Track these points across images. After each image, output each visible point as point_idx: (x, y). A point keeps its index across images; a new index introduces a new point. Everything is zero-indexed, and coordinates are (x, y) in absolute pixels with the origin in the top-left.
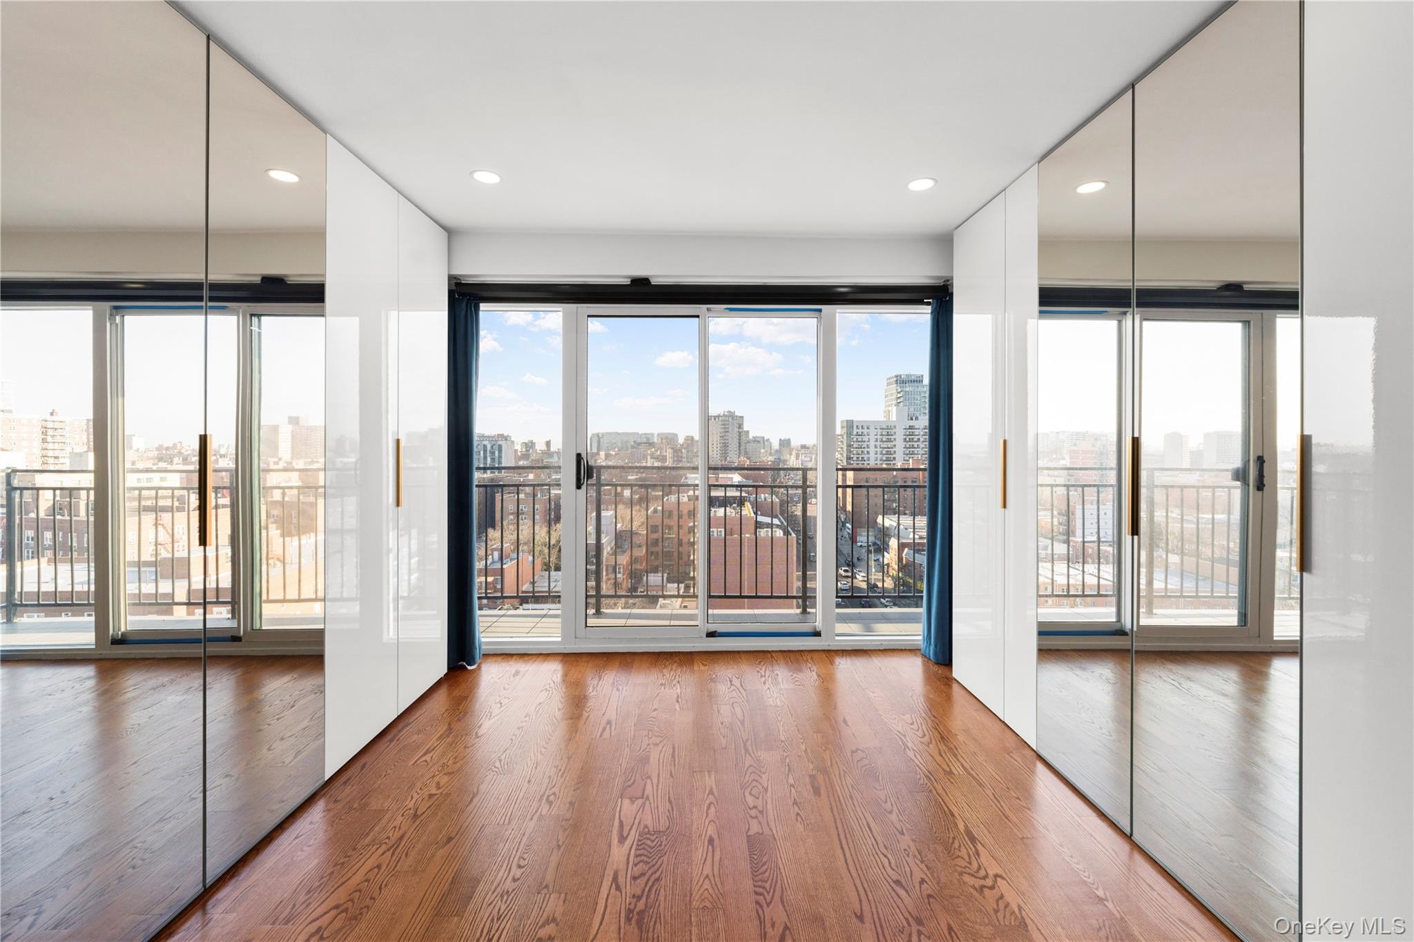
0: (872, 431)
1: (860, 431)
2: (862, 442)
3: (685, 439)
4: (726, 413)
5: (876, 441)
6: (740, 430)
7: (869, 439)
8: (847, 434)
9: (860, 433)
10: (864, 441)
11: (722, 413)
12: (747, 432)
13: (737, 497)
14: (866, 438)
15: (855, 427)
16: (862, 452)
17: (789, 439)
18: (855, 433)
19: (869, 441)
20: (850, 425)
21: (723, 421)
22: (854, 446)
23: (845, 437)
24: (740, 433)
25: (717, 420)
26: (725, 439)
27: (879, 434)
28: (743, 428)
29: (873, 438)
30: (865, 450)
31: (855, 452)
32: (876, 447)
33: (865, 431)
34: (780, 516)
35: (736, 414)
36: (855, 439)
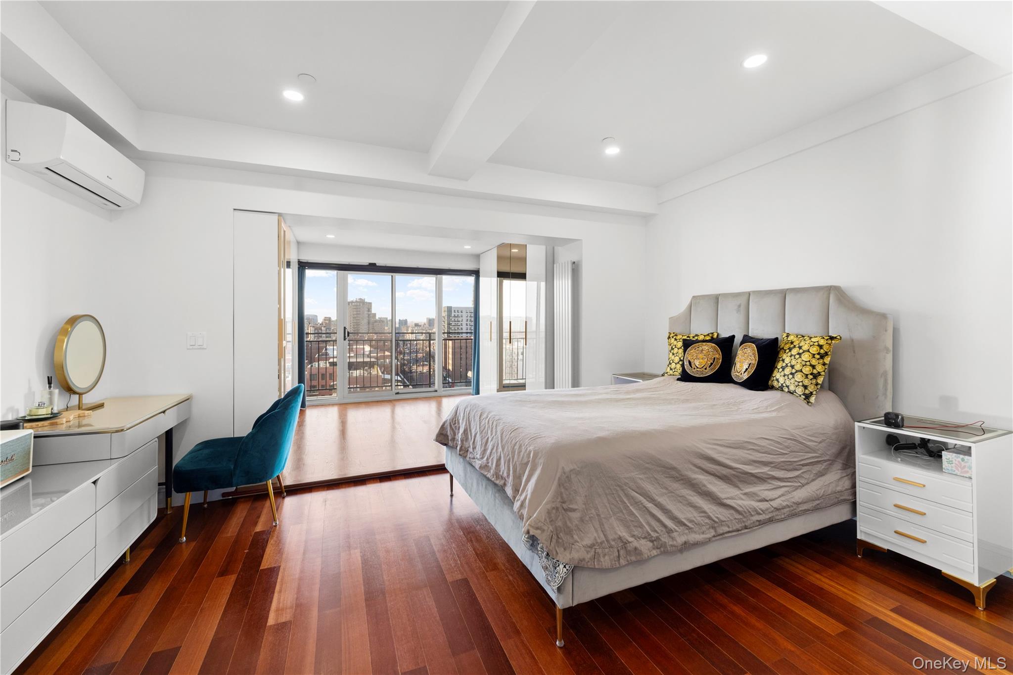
0: (464, 314)
1: (456, 314)
2: (457, 321)
3: (325, 320)
4: (357, 300)
5: (467, 321)
6: (369, 313)
7: (462, 319)
8: (448, 316)
9: (456, 316)
10: (459, 321)
11: (355, 300)
12: (375, 315)
13: (368, 362)
14: (460, 319)
15: (453, 311)
16: (458, 328)
17: (406, 320)
18: (453, 315)
19: (462, 321)
20: (449, 309)
21: (354, 306)
22: (452, 324)
23: (446, 318)
24: (369, 315)
25: (350, 304)
26: (357, 320)
27: (469, 316)
28: (371, 311)
29: (464, 319)
30: (460, 327)
31: (453, 329)
32: (467, 325)
33: (460, 314)
34: (401, 375)
35: (366, 301)
36: (453, 320)
